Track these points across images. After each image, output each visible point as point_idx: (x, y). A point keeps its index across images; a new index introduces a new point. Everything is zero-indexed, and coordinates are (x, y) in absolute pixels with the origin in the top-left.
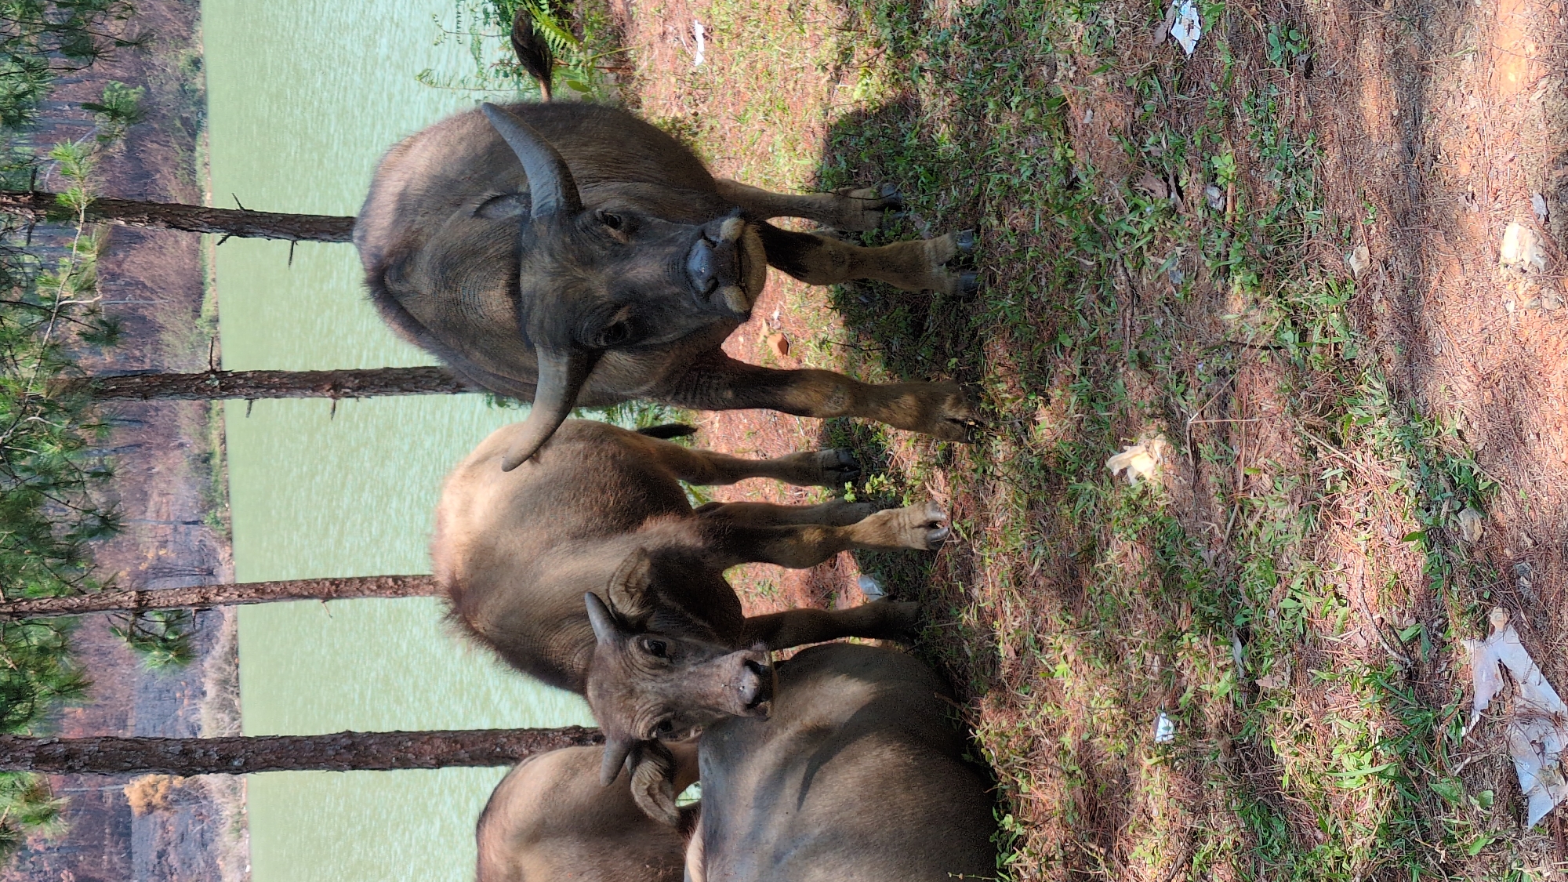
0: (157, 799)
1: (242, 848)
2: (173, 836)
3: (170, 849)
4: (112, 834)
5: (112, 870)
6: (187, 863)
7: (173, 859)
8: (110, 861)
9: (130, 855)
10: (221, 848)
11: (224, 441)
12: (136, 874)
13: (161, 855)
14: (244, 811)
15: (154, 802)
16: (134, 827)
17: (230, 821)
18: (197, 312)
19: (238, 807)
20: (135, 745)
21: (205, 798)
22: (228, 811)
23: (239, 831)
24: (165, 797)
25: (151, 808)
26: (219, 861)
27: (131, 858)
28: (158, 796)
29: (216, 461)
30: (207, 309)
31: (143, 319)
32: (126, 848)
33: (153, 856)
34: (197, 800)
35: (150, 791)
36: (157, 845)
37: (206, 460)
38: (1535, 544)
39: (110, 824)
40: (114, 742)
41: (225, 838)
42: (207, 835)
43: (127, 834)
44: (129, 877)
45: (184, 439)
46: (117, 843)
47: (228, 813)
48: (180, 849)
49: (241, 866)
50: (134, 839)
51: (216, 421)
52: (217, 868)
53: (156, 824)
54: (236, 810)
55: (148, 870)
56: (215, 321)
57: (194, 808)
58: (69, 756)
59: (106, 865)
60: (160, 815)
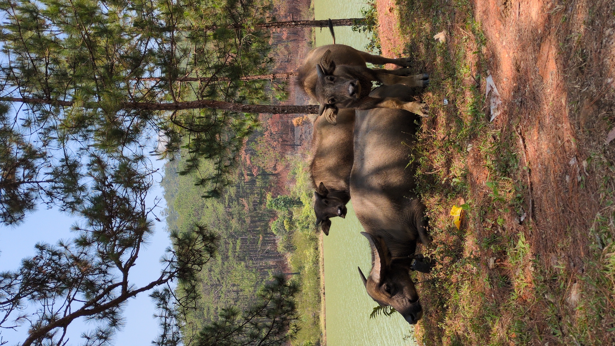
0: (300, 123)
2: (303, 132)
3: (303, 135)
4: (290, 131)
5: (291, 138)
6: (306, 138)
7: (303, 137)
9: (294, 135)
11: (315, 39)
12: (295, 140)
13: (301, 136)
16: (295, 129)
18: (309, 7)
25: (298, 125)
29: (313, 43)
30: (312, 6)
31: (297, 9)
33: (299, 136)
34: (308, 124)
35: (298, 121)
36: (300, 134)
37: (311, 43)
39: (290, 129)
42: (311, 132)
45: (306, 38)
46: (291, 133)
48: (305, 135)
50: (295, 132)
51: (313, 34)
53: (300, 129)
55: (298, 139)
56: (313, 9)
57: (308, 126)
59: (289, 138)
60: (300, 127)
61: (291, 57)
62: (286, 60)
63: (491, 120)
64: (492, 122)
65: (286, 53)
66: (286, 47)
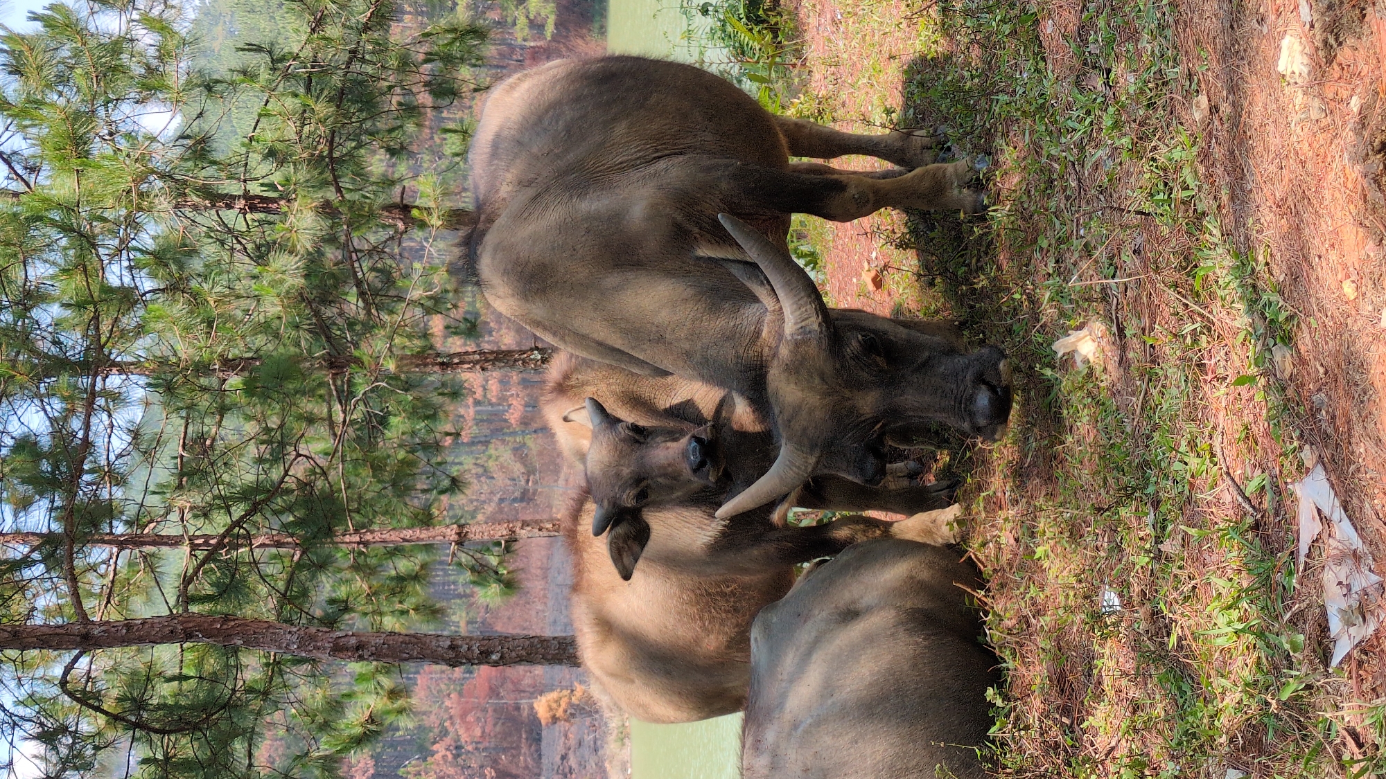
0: (560, 713)
1: (625, 753)
2: (573, 742)
3: (570, 753)
4: (527, 739)
5: (526, 767)
6: (582, 765)
7: (572, 761)
8: (525, 761)
9: (540, 756)
10: (608, 752)
12: (544, 773)
13: (564, 757)
14: (627, 724)
15: (557, 716)
16: (544, 733)
17: (616, 731)
19: (622, 720)
20: (413, 640)
21: (597, 712)
22: (614, 724)
23: (622, 740)
24: (565, 711)
25: (555, 719)
26: (607, 765)
27: (540, 759)
28: (561, 710)
32: (537, 751)
33: (558, 759)
34: (589, 714)
35: (554, 705)
36: (560, 750)
38: (1326, 372)
39: (526, 732)
40: (397, 637)
41: (611, 747)
42: (599, 743)
43: (538, 740)
44: (539, 775)
46: (530, 746)
47: (614, 725)
48: (578, 754)
49: (624, 770)
50: (544, 744)
52: (605, 771)
53: (560, 732)
54: (620, 723)
55: (553, 770)
57: (588, 721)
58: (359, 647)
59: (522, 764)
60: (562, 725)
61: (536, 483)
62: (517, 494)
63: (1335, 661)
64: (1340, 667)
65: (518, 468)
66: (519, 452)
